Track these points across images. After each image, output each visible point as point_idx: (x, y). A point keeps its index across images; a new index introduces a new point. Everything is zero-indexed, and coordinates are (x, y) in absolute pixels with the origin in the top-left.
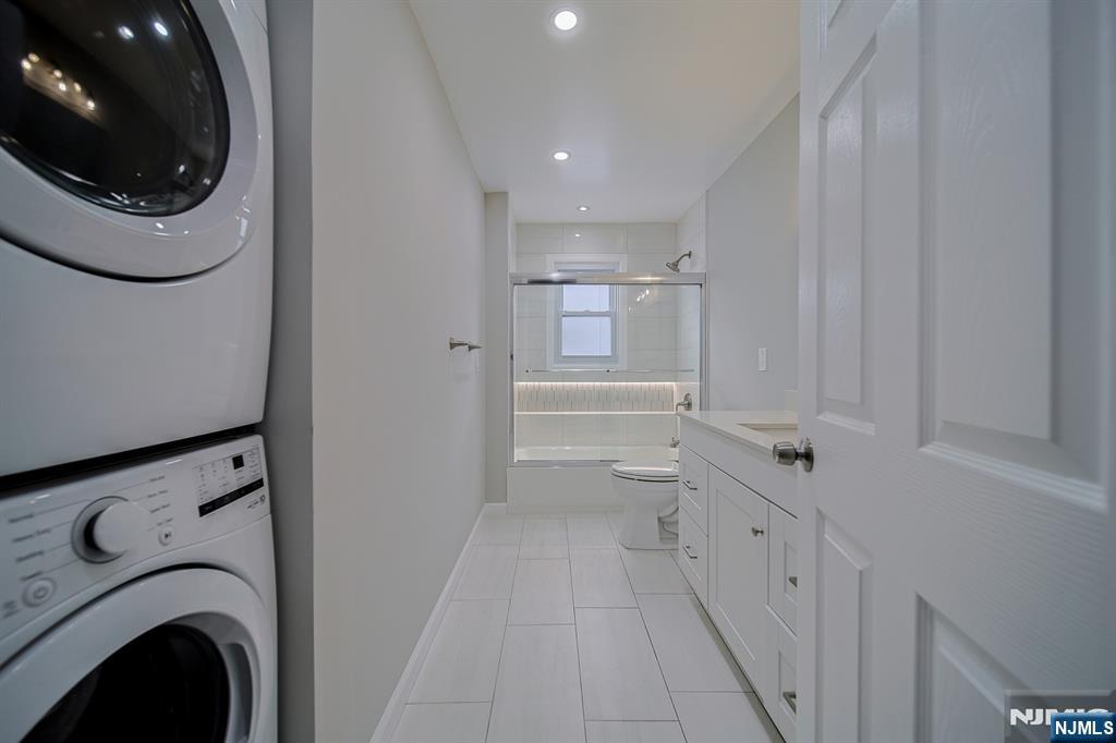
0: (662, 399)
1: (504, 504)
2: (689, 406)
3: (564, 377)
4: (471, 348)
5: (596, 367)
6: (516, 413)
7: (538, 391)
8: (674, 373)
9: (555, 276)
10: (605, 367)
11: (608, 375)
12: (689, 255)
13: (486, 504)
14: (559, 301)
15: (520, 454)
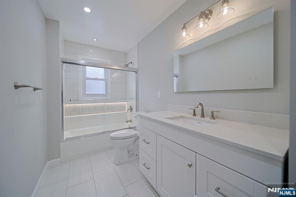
0: (122, 108)
1: (59, 159)
2: (131, 109)
3: (87, 102)
4: (35, 89)
5: (101, 98)
6: (64, 117)
7: (75, 108)
8: (126, 99)
9: (82, 62)
10: (104, 98)
11: (106, 100)
12: (131, 63)
13: (48, 162)
14: (85, 72)
15: (67, 134)
